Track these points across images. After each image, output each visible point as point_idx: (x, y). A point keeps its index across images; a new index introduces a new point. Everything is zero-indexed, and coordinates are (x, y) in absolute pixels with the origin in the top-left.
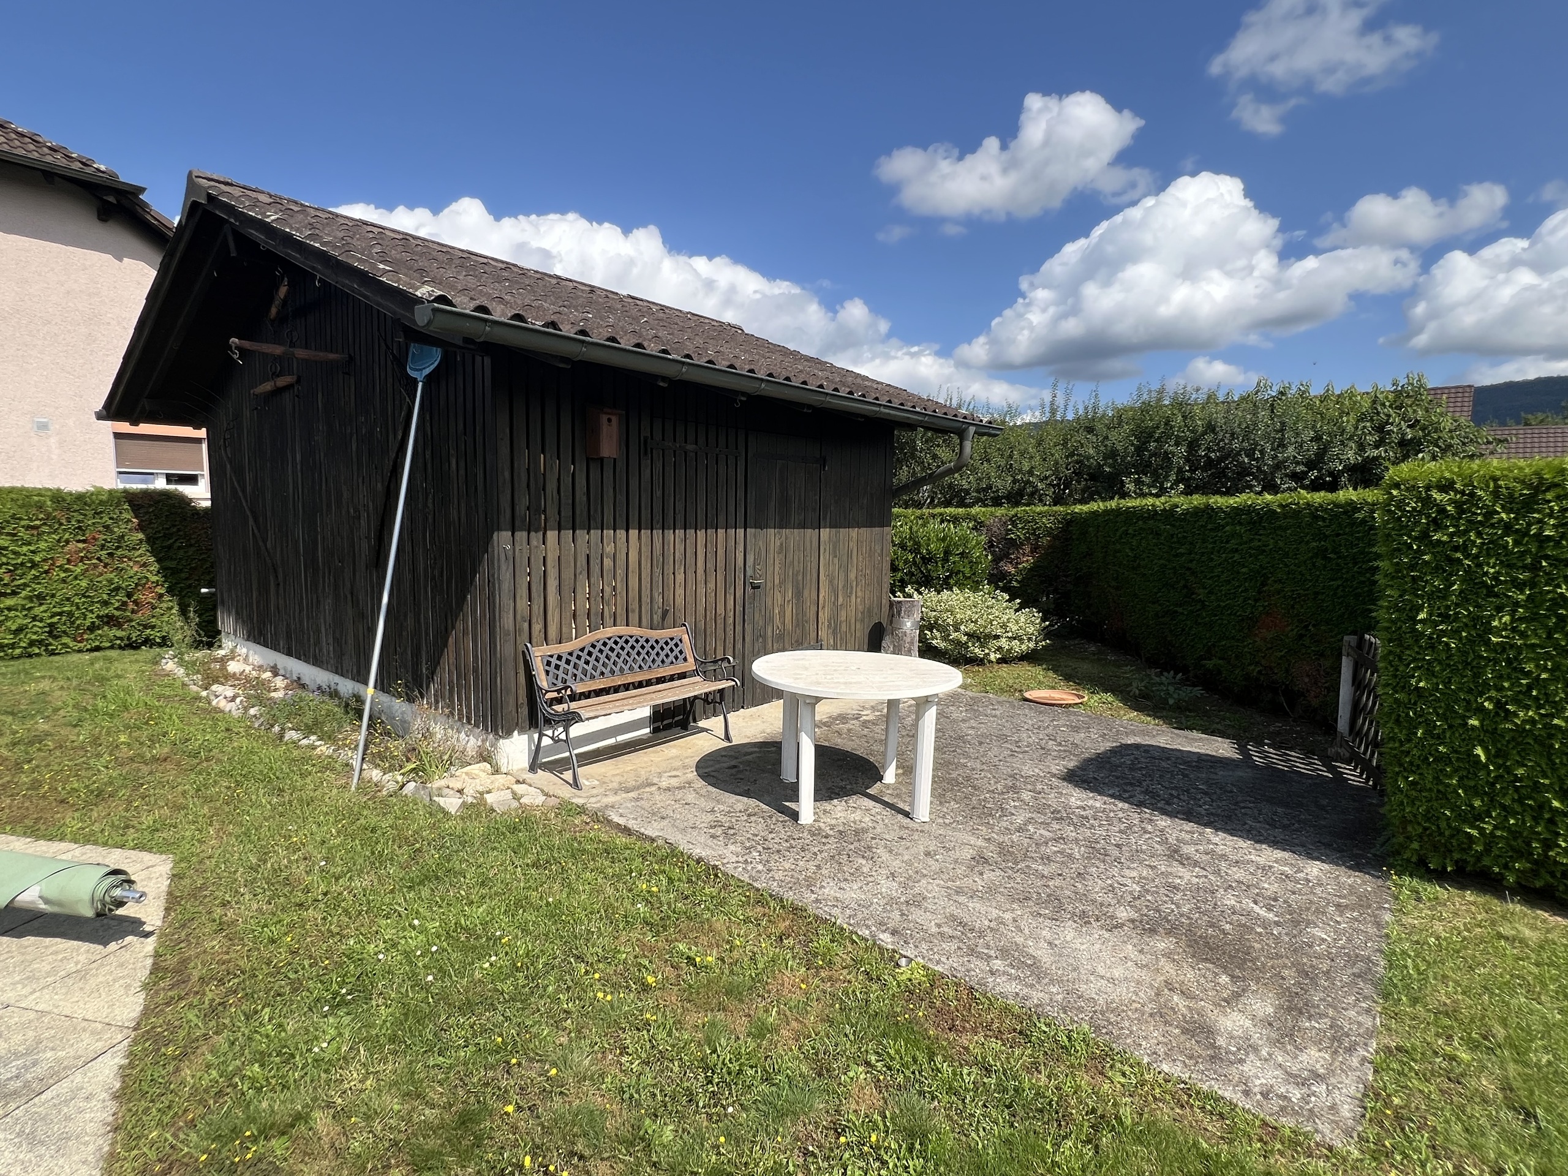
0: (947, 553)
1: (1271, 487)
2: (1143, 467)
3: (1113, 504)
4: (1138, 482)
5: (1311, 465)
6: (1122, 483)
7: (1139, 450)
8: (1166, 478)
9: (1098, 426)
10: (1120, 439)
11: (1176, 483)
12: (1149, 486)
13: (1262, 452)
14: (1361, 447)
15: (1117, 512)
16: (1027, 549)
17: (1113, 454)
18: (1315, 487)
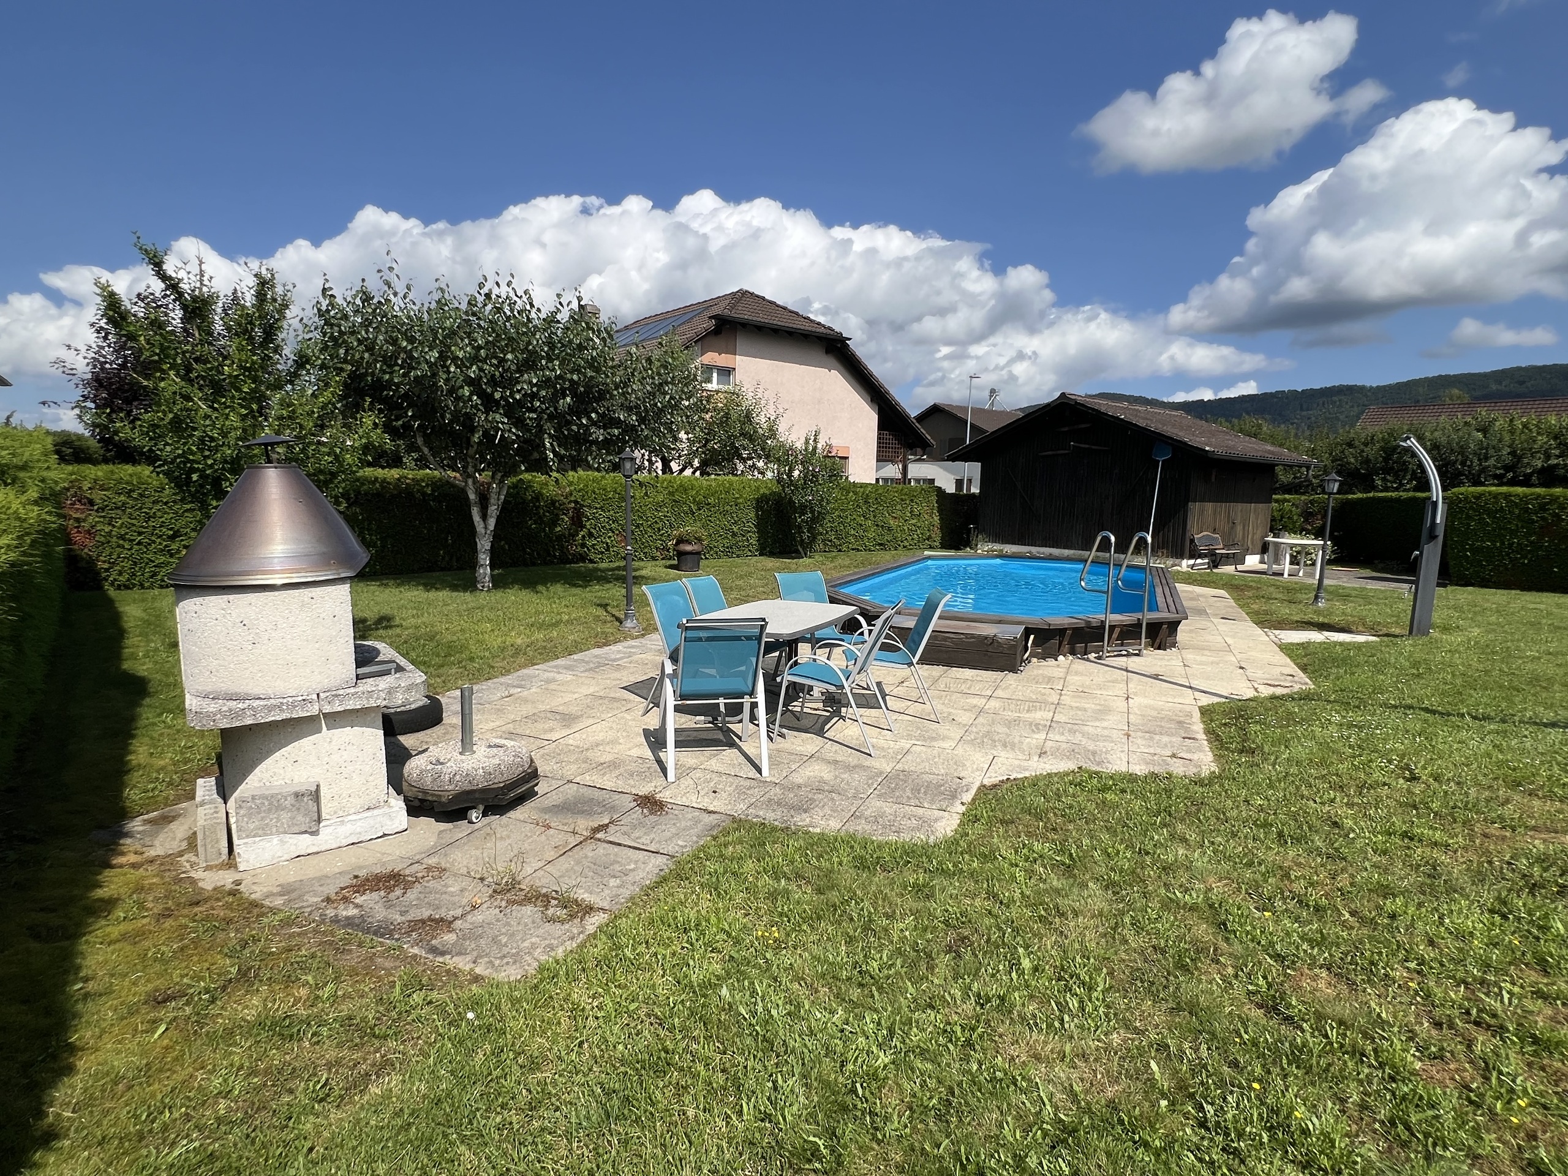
0: (1282, 517)
1: (1477, 483)
2: (1387, 470)
3: (1371, 495)
4: (1384, 480)
5: (1507, 468)
6: (1373, 480)
7: (1386, 460)
8: (1404, 477)
9: (1357, 443)
10: (1371, 452)
11: (1411, 480)
12: (1392, 482)
13: (1471, 462)
14: (1548, 457)
15: (1373, 498)
16: (1319, 517)
17: (1367, 461)
18: (1513, 483)
